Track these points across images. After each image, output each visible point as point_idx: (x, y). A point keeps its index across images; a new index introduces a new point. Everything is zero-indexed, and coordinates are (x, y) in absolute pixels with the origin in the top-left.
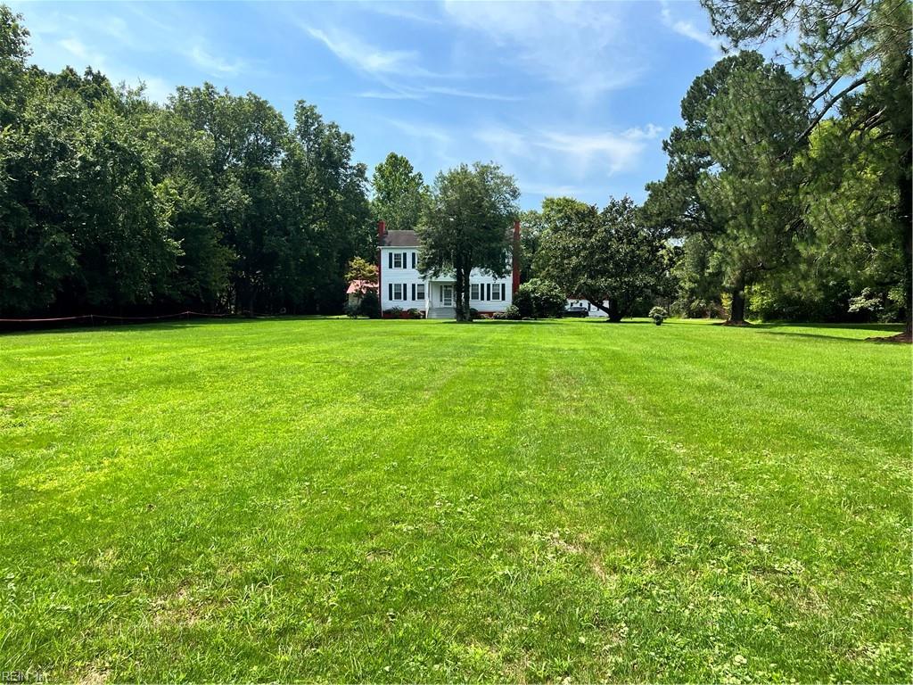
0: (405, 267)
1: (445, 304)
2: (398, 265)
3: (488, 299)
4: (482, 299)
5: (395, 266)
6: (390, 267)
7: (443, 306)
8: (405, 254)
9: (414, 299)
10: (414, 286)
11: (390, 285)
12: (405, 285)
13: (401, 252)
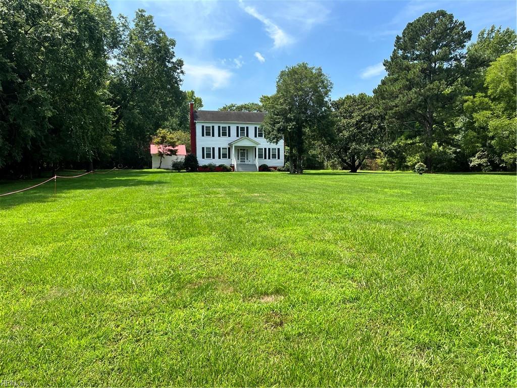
0: (213, 136)
2: (208, 134)
4: (265, 158)
5: (206, 135)
6: (203, 135)
8: (213, 127)
9: (219, 158)
10: (219, 149)
11: (203, 148)
12: (213, 148)
13: (211, 125)
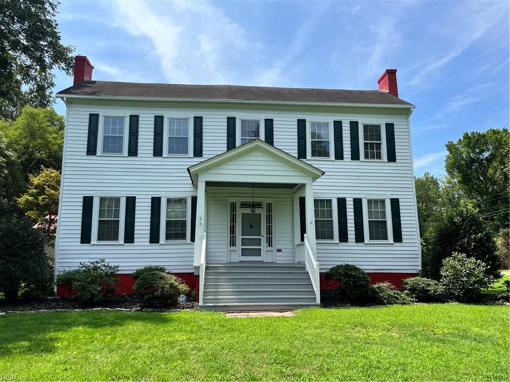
0: (133, 151)
1: (244, 252)
2: (113, 146)
3: (359, 238)
4: (344, 238)
5: (106, 149)
6: (91, 151)
7: (237, 257)
9: (154, 239)
10: (156, 202)
11: (88, 202)
12: (131, 202)
